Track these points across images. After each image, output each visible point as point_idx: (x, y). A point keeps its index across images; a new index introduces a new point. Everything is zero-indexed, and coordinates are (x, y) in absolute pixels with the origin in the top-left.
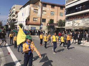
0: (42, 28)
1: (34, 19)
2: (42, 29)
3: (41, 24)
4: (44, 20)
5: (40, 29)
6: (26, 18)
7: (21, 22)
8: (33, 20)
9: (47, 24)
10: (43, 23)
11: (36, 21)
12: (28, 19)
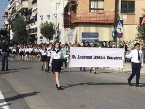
0: (121, 35)
1: (93, 5)
2: (122, 39)
3: (116, 22)
4: (128, 7)
5: (115, 37)
6: (65, 5)
9: (141, 19)
10: (124, 17)
11: (98, 9)
12: (70, 5)
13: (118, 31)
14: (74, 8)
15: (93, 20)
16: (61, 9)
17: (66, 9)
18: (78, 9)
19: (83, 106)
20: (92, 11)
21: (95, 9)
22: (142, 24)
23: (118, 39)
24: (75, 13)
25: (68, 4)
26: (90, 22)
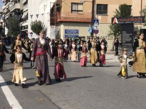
0: (97, 32)
1: (75, 7)
2: (98, 35)
3: (93, 21)
4: (102, 9)
5: (92, 34)
6: (52, 6)
7: (37, 15)
8: (72, 10)
9: (113, 19)
10: (99, 17)
11: (78, 11)
12: (56, 7)
13: (95, 28)
14: (59, 9)
16: (48, 10)
17: (52, 10)
18: (62, 10)
21: (76, 11)
22: (114, 23)
23: (94, 35)
25: (54, 6)
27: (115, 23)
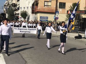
3: (56, 12)
13: (56, 16)
14: (37, 5)
15: (46, 10)
16: (31, 5)
17: (33, 5)
18: (39, 5)
19: (35, 49)
20: (45, 6)
21: (47, 6)
24: (37, 7)
25: (34, 2)
26: (44, 11)
27: (69, 14)
